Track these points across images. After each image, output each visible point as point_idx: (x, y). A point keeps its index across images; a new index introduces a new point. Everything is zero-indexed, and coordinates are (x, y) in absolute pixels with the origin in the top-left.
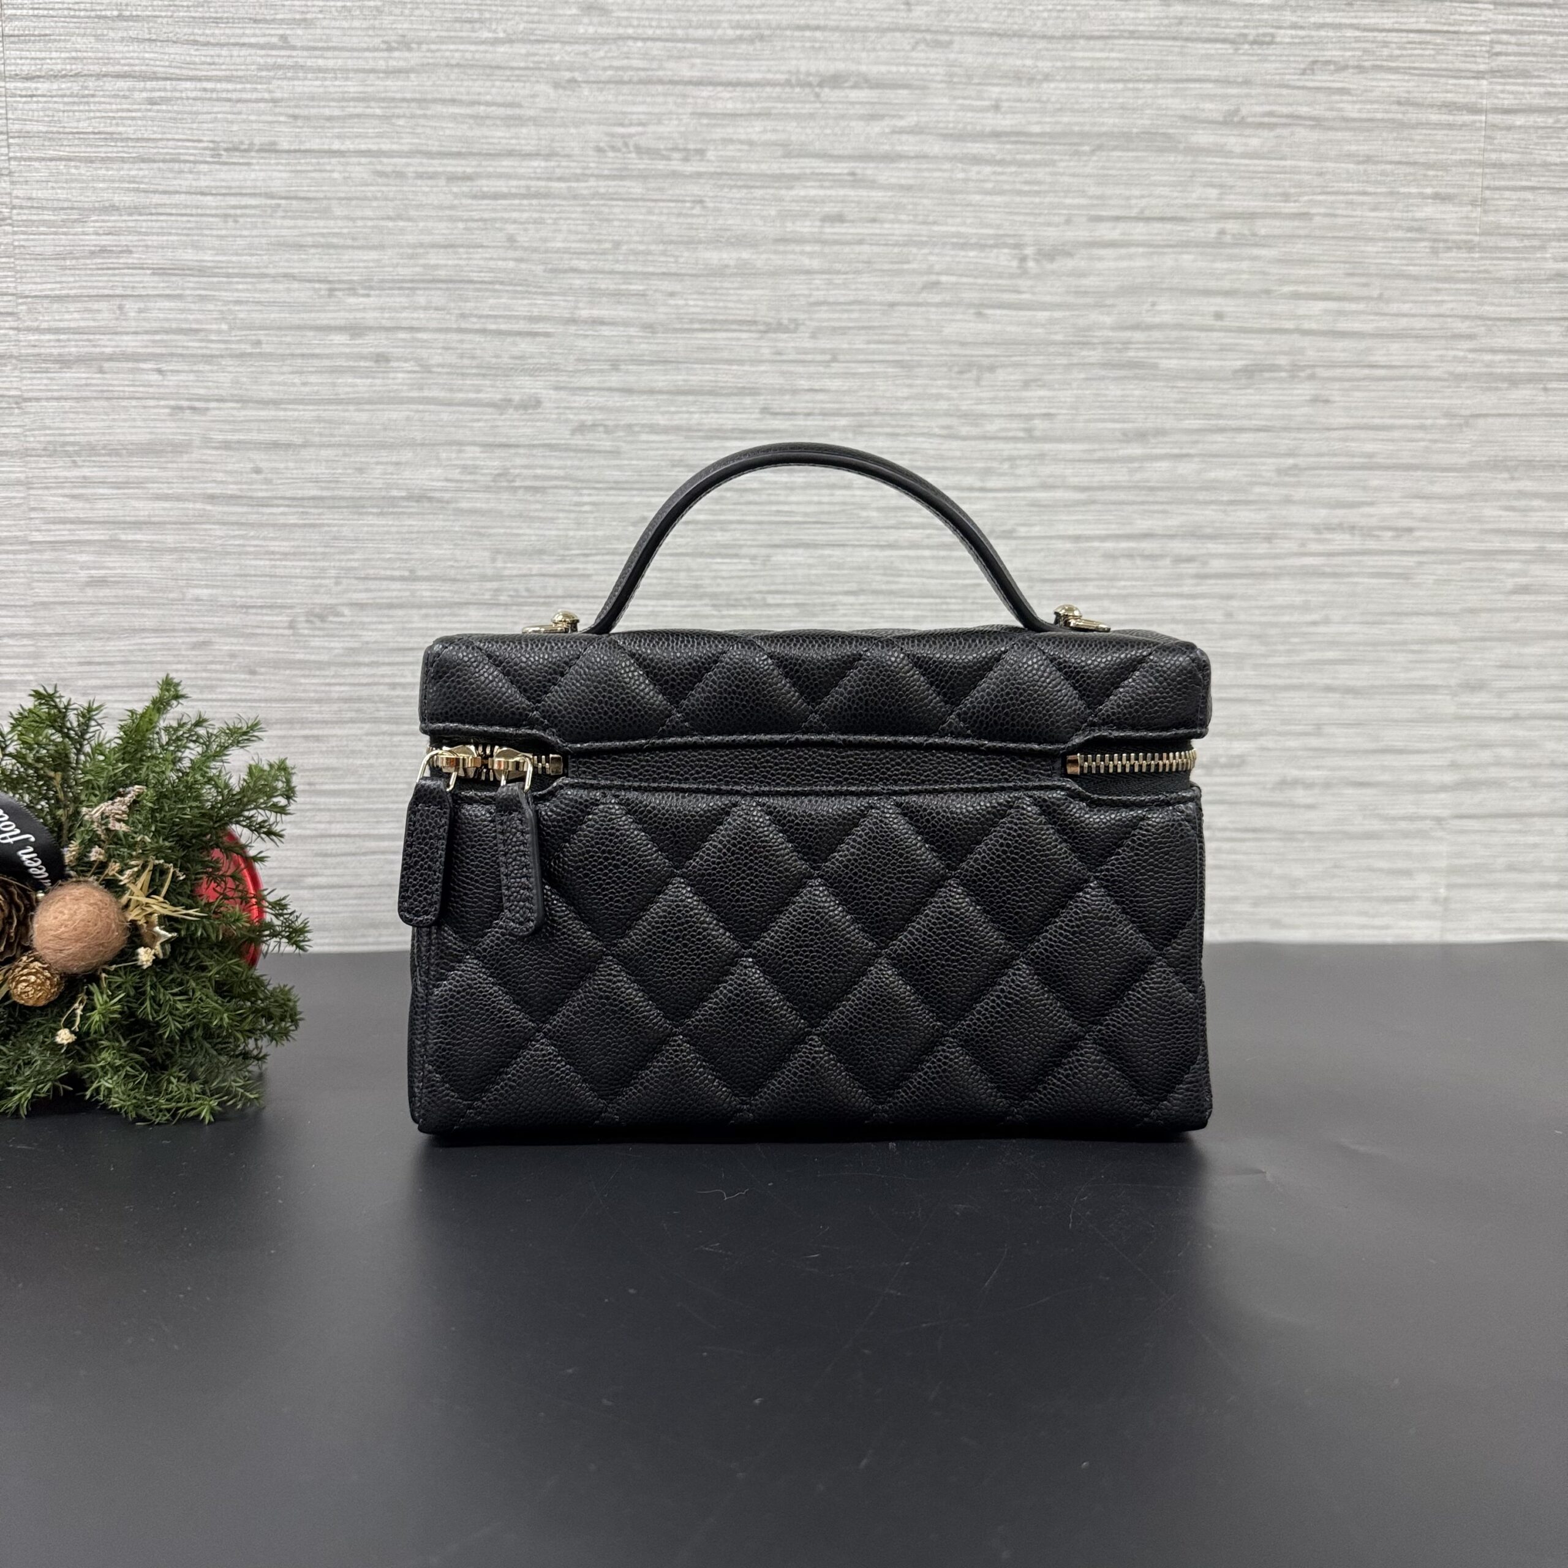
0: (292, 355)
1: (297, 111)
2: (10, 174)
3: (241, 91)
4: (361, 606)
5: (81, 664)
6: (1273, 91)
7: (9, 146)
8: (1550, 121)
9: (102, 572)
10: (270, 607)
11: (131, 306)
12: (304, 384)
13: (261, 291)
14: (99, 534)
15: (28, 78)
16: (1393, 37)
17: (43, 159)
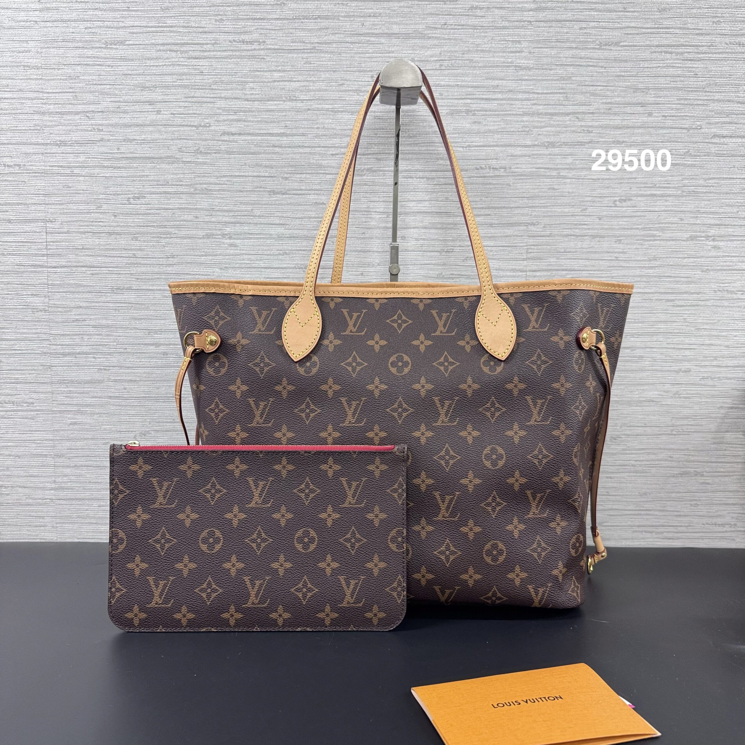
0: (136, 353)
1: (138, 277)
2: (48, 297)
3: (121, 271)
4: (157, 431)
5: (68, 449)
6: (454, 267)
7: (48, 288)
8: (549, 274)
9: (75, 420)
10: (128, 431)
11: (86, 337)
12: (140, 362)
13: (127, 333)
14: (75, 408)
15: (55, 267)
16: (494, 249)
17: (59, 292)
